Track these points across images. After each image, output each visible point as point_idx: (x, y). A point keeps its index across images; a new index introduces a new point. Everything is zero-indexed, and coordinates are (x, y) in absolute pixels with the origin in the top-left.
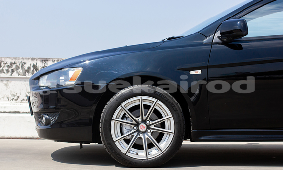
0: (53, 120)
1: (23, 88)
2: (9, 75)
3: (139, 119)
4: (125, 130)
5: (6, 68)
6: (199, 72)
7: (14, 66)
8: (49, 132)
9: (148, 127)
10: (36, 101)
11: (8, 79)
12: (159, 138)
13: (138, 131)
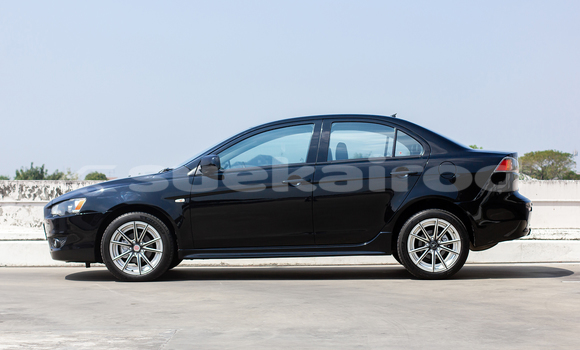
0: (63, 243)
1: (39, 213)
2: (31, 200)
3: (133, 241)
4: (122, 251)
5: (28, 193)
6: (183, 200)
7: (36, 190)
8: (61, 254)
9: (142, 247)
10: (48, 228)
11: (30, 204)
12: (151, 256)
13: (133, 251)
